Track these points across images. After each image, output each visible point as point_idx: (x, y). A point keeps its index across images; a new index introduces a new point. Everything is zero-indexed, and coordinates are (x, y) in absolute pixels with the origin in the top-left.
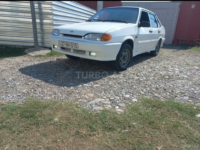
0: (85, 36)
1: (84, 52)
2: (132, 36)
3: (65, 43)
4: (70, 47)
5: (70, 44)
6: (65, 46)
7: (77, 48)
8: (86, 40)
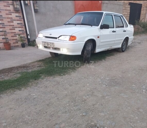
0: (59, 37)
1: (58, 49)
2: (94, 36)
3: (46, 43)
4: (50, 46)
5: (49, 44)
6: (46, 45)
7: (54, 47)
8: (60, 41)
